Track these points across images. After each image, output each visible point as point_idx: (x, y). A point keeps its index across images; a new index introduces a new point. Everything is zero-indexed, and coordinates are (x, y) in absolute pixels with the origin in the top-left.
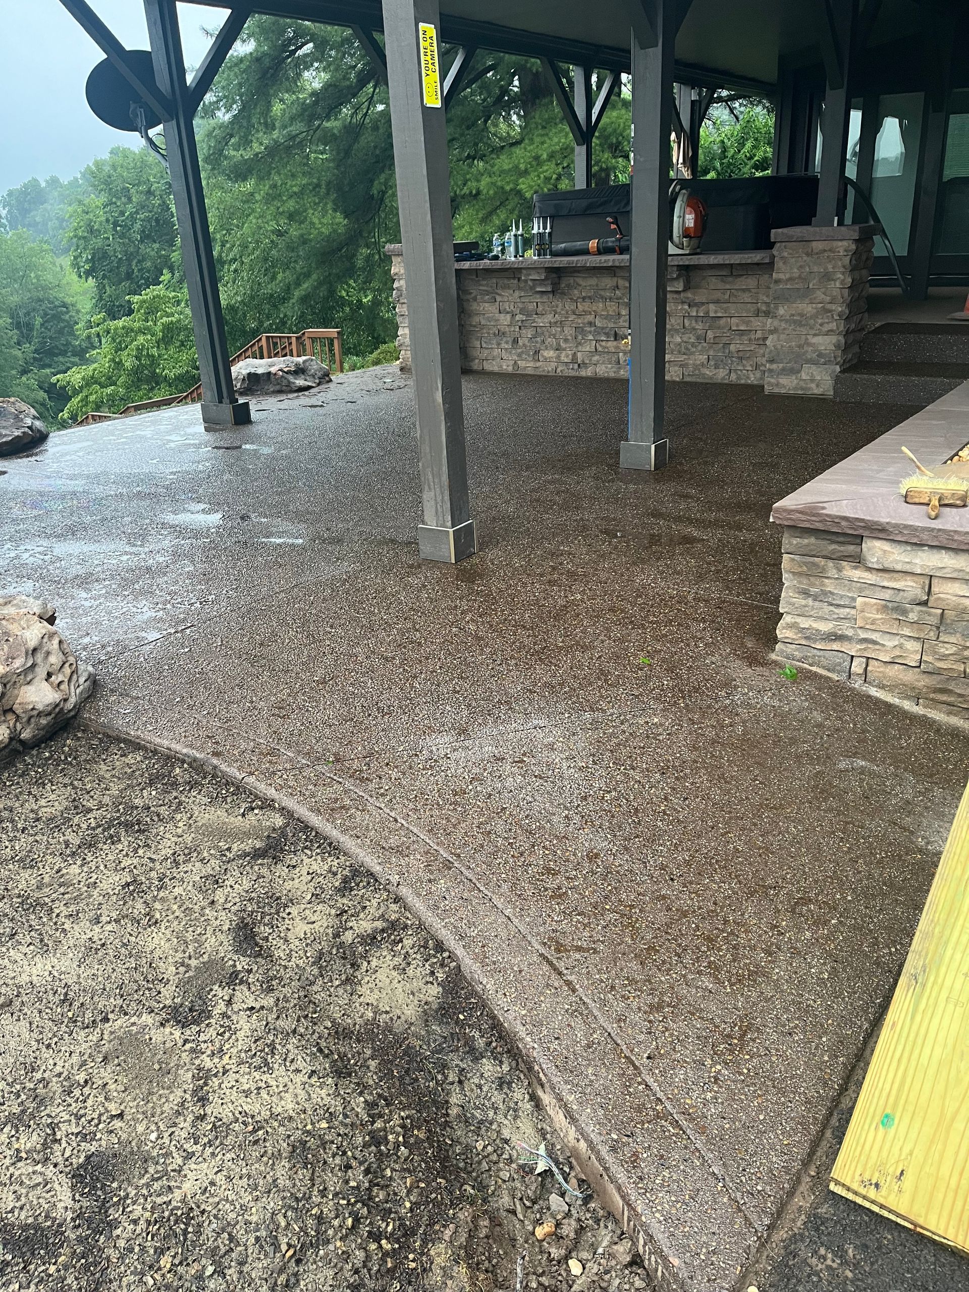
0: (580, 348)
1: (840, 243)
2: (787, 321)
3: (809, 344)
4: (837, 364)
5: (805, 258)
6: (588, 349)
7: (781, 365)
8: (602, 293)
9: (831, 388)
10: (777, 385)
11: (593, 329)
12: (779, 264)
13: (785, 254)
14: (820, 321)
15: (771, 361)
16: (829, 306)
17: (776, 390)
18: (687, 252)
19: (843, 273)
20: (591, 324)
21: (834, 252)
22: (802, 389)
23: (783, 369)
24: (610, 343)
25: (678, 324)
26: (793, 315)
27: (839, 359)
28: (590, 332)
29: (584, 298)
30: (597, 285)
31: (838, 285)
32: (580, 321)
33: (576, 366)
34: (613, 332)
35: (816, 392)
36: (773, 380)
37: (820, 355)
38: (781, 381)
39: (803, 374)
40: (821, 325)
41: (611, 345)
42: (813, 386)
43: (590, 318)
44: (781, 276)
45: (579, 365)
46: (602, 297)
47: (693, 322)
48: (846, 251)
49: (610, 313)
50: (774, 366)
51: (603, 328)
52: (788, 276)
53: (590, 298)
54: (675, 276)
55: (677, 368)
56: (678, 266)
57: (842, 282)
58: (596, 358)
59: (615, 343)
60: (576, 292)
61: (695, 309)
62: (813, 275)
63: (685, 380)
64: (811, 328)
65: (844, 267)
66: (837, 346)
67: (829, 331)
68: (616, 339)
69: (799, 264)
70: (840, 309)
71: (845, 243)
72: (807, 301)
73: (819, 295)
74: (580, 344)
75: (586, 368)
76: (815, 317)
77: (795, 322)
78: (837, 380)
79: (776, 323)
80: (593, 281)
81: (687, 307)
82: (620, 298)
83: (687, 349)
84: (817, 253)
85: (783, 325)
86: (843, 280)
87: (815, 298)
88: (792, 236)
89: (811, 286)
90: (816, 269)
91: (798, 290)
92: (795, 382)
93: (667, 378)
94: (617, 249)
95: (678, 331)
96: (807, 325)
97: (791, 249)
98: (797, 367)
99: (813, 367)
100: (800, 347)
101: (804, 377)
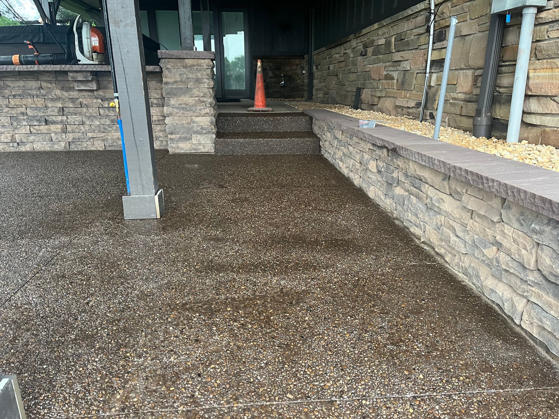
0: (16, 131)
1: (203, 61)
2: (177, 108)
3: (194, 122)
4: (213, 133)
5: (183, 69)
6: (24, 131)
7: (178, 136)
8: (30, 92)
9: (212, 148)
10: (178, 148)
11: (25, 117)
12: (165, 72)
13: (169, 66)
14: (199, 108)
15: (172, 133)
16: (202, 99)
17: (178, 151)
18: (97, 63)
19: (208, 79)
20: (23, 114)
21: (200, 66)
22: (194, 149)
23: (180, 138)
24: (42, 127)
25: (96, 113)
26: (181, 104)
27: (214, 131)
28: (24, 120)
29: (14, 96)
30: (24, 86)
31: (206, 86)
32: (13, 112)
33: (16, 144)
34: (43, 119)
35: (203, 151)
36: (174, 145)
37: (202, 128)
38: (180, 145)
39: (193, 140)
40: (200, 110)
41: (44, 128)
42: (201, 147)
43: (23, 110)
44: (169, 80)
45: (18, 144)
46: (30, 95)
47: (107, 111)
48: (208, 66)
49: (39, 106)
50: (173, 136)
51: (34, 117)
52: (173, 80)
53: (20, 95)
54: (90, 79)
55: (99, 142)
56: (91, 72)
57: (208, 84)
58: (32, 138)
59: (46, 127)
60: (6, 91)
61: (107, 102)
62: (189, 80)
63: (107, 149)
64: (194, 112)
65: (208, 75)
66: (212, 123)
67: (205, 114)
68: (46, 124)
69: (179, 73)
70: (210, 101)
71: (206, 61)
72: (188, 95)
73: (195, 92)
74: (16, 128)
75: (25, 145)
76: (195, 105)
77: (183, 108)
78: (216, 143)
79: (170, 109)
80: (21, 83)
81: (100, 101)
82: (45, 95)
83: (105, 129)
84: (190, 67)
85: (176, 110)
86: (209, 83)
87: (193, 94)
88: (173, 55)
89: (189, 86)
90: (190, 76)
91: (182, 89)
92: (189, 145)
93: (93, 149)
94: (36, 62)
95: (95, 117)
96: (191, 110)
97: (172, 63)
98: (188, 136)
99: (199, 136)
100: (188, 124)
101: (194, 142)
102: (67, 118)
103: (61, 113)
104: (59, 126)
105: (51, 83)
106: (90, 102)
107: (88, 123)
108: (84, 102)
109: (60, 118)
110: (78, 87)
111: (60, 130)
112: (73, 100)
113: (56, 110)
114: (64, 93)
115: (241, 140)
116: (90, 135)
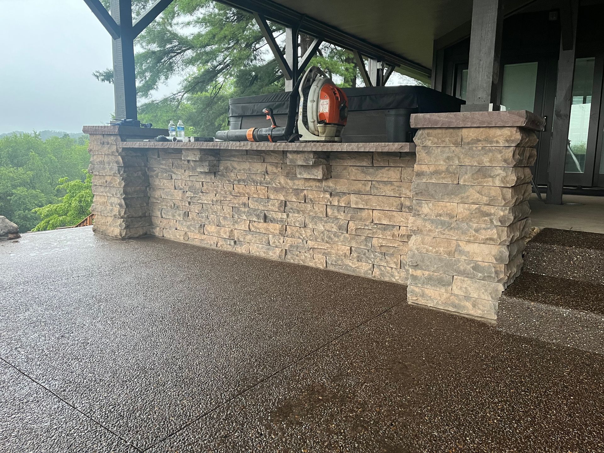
0: (236, 226)
1: (498, 132)
2: (432, 221)
3: (461, 252)
4: (499, 281)
5: (454, 148)
6: (243, 228)
7: (427, 273)
8: (254, 177)
9: (493, 311)
10: (423, 295)
11: (246, 209)
12: (421, 154)
13: (429, 143)
14: (475, 225)
15: (416, 267)
16: (485, 209)
17: (422, 302)
18: (323, 139)
19: (504, 169)
20: (244, 205)
21: (491, 142)
22: (455, 306)
23: (430, 279)
24: (261, 224)
25: (322, 212)
26: (440, 215)
27: (502, 276)
28: (244, 212)
29: (239, 181)
30: (249, 169)
31: (498, 183)
32: (235, 202)
33: (232, 243)
34: (262, 215)
35: (472, 312)
36: (417, 290)
37: (476, 268)
38: (427, 291)
39: (454, 288)
40: (477, 231)
41: (262, 226)
42: (469, 305)
43: (244, 199)
44: (424, 168)
45: (235, 242)
46: (254, 182)
47: (336, 211)
48: (507, 141)
49: (261, 196)
50: (419, 273)
51: (255, 210)
52: (432, 169)
53: (244, 181)
54: (311, 163)
55: (320, 256)
56: (315, 153)
57: (503, 180)
58: (249, 237)
59: (265, 224)
60: (232, 174)
61: (336, 198)
62: (463, 169)
63: (328, 268)
64: (464, 233)
65: (505, 161)
66: (499, 259)
67: (487, 239)
68: (265, 221)
69: (445, 155)
70: (502, 214)
71: (507, 132)
72: (457, 200)
73: (473, 194)
74: (236, 222)
75: (241, 245)
76: (468, 220)
77: (443, 223)
78: (502, 305)
79: (419, 222)
80: (246, 165)
81: (328, 196)
82: (269, 183)
83: (330, 238)
84: (468, 143)
85: (429, 226)
86: (505, 178)
87: (468, 197)
88: (436, 122)
89: (461, 182)
90: (467, 162)
91: (446, 185)
92: (445, 295)
93: (311, 264)
94: (269, 137)
95: (320, 219)
96: (458, 229)
97: (435, 137)
98: (447, 278)
99: (468, 281)
100: (449, 254)
101: (456, 291)
102: (288, 215)
103: (282, 209)
104: (278, 226)
105: (277, 167)
106: (316, 196)
107: (310, 226)
108: (310, 196)
109: (279, 216)
110: (300, 174)
111: (278, 232)
112: (297, 192)
113: (277, 205)
114: (289, 181)
115: (565, 312)
116: (310, 244)
